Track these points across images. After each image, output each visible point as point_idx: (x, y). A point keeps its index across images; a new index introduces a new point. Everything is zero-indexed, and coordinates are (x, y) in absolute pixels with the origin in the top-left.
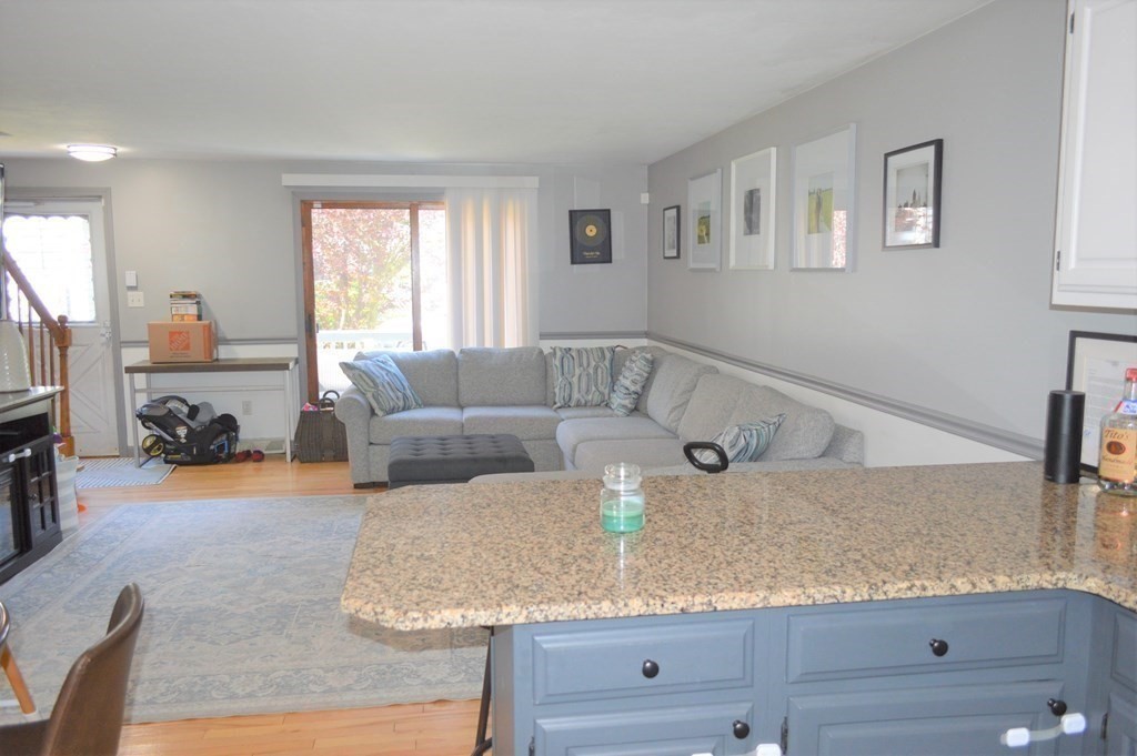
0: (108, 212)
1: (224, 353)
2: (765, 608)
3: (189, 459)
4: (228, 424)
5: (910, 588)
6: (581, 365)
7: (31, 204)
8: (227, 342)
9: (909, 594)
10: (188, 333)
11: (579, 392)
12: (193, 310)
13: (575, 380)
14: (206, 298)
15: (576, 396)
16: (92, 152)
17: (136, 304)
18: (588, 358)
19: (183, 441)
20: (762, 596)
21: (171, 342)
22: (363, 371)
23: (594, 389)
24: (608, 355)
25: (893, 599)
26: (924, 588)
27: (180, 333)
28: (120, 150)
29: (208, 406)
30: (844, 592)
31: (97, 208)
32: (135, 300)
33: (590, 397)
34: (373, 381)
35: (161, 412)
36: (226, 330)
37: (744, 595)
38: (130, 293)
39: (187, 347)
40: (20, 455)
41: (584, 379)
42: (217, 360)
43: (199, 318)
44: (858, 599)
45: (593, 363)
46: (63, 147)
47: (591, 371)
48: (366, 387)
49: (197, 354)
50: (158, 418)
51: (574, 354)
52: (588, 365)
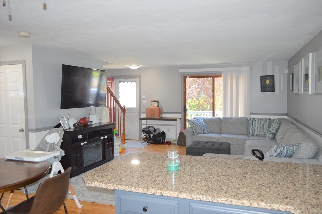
0: (140, 81)
1: (164, 116)
2: (177, 198)
3: (153, 142)
4: (163, 134)
5: (226, 201)
6: (258, 123)
7: (124, 79)
8: (165, 113)
9: (226, 202)
10: (154, 110)
11: (257, 131)
12: (156, 105)
13: (256, 128)
14: (160, 102)
15: (256, 133)
16: (134, 67)
17: (145, 103)
18: (261, 121)
19: (152, 137)
20: (176, 194)
21: (150, 112)
22: (193, 122)
23: (262, 131)
24: (268, 121)
25: (220, 203)
26: (232, 202)
27: (152, 110)
28: (140, 66)
29: (159, 129)
30: (203, 198)
31: (137, 80)
32: (144, 102)
33: (261, 133)
34: (195, 125)
35: (147, 130)
36: (164, 110)
37: (171, 193)
38: (143, 100)
39: (154, 114)
40: (104, 138)
41: (259, 128)
42: (162, 117)
43: (158, 106)
44: (208, 200)
45: (262, 123)
46: (128, 66)
47: (262, 125)
48: (193, 126)
49: (156, 116)
50: (147, 131)
51: (256, 120)
52: (261, 123)
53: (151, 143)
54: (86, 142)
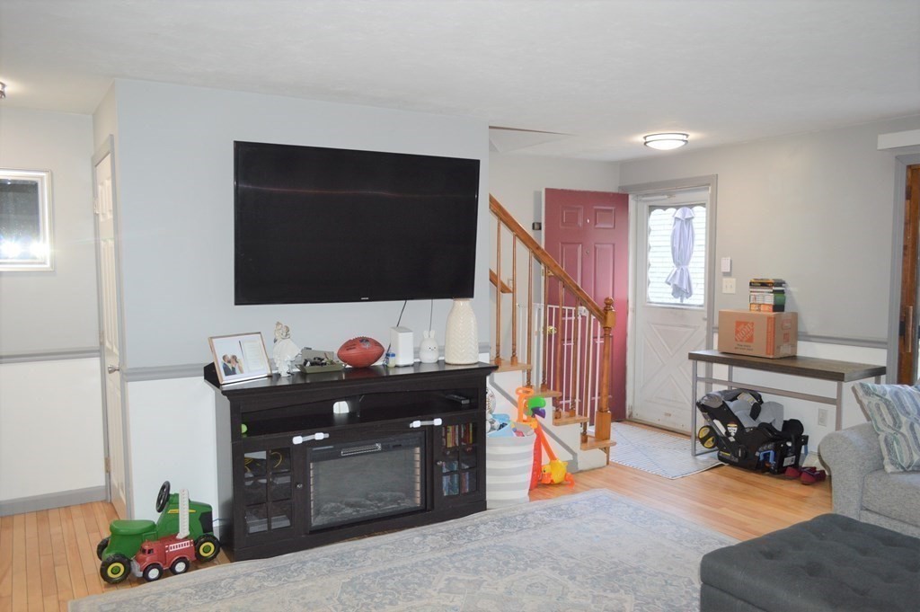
0: (714, 198)
1: (805, 350)
3: (737, 460)
4: (794, 429)
7: (666, 197)
8: (808, 338)
10: (753, 323)
12: (769, 299)
14: (792, 289)
16: (666, 142)
17: (729, 291)
19: (732, 439)
21: (737, 332)
22: (887, 403)
27: (746, 323)
28: (693, 136)
29: (779, 407)
31: (705, 195)
32: (728, 286)
34: (895, 419)
35: (717, 405)
36: (809, 323)
38: (725, 279)
39: (750, 340)
40: (427, 423)
42: (794, 358)
43: (779, 307)
46: (640, 139)
48: (881, 426)
50: (716, 410)
53: (732, 464)
54: (319, 436)
